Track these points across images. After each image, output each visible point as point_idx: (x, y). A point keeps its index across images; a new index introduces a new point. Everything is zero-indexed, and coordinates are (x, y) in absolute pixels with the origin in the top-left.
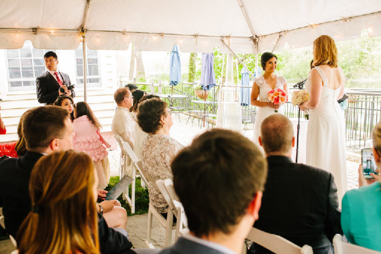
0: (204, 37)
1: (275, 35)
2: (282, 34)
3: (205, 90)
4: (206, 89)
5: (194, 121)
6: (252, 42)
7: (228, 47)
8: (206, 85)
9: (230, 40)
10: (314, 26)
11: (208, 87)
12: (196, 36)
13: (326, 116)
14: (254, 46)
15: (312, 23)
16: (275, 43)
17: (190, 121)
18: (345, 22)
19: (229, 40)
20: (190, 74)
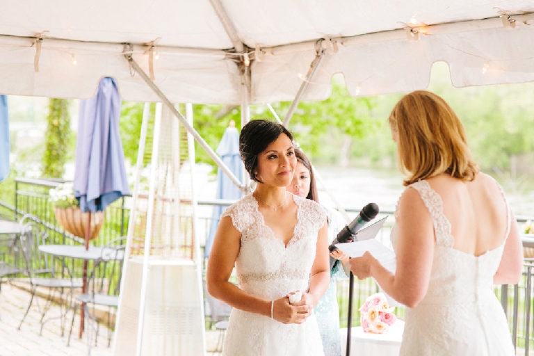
0: (64, 45)
1: (304, 48)
2: (324, 45)
3: (88, 210)
4: (93, 207)
5: (49, 314)
6: (232, 65)
7: (149, 80)
8: (94, 193)
9: (156, 57)
10: (422, 31)
11: (98, 202)
12: (36, 39)
13: (449, 339)
14: (239, 78)
15: (414, 22)
16: (302, 76)
17: (35, 315)
18: (509, 28)
19: (151, 57)
20: (50, 147)
